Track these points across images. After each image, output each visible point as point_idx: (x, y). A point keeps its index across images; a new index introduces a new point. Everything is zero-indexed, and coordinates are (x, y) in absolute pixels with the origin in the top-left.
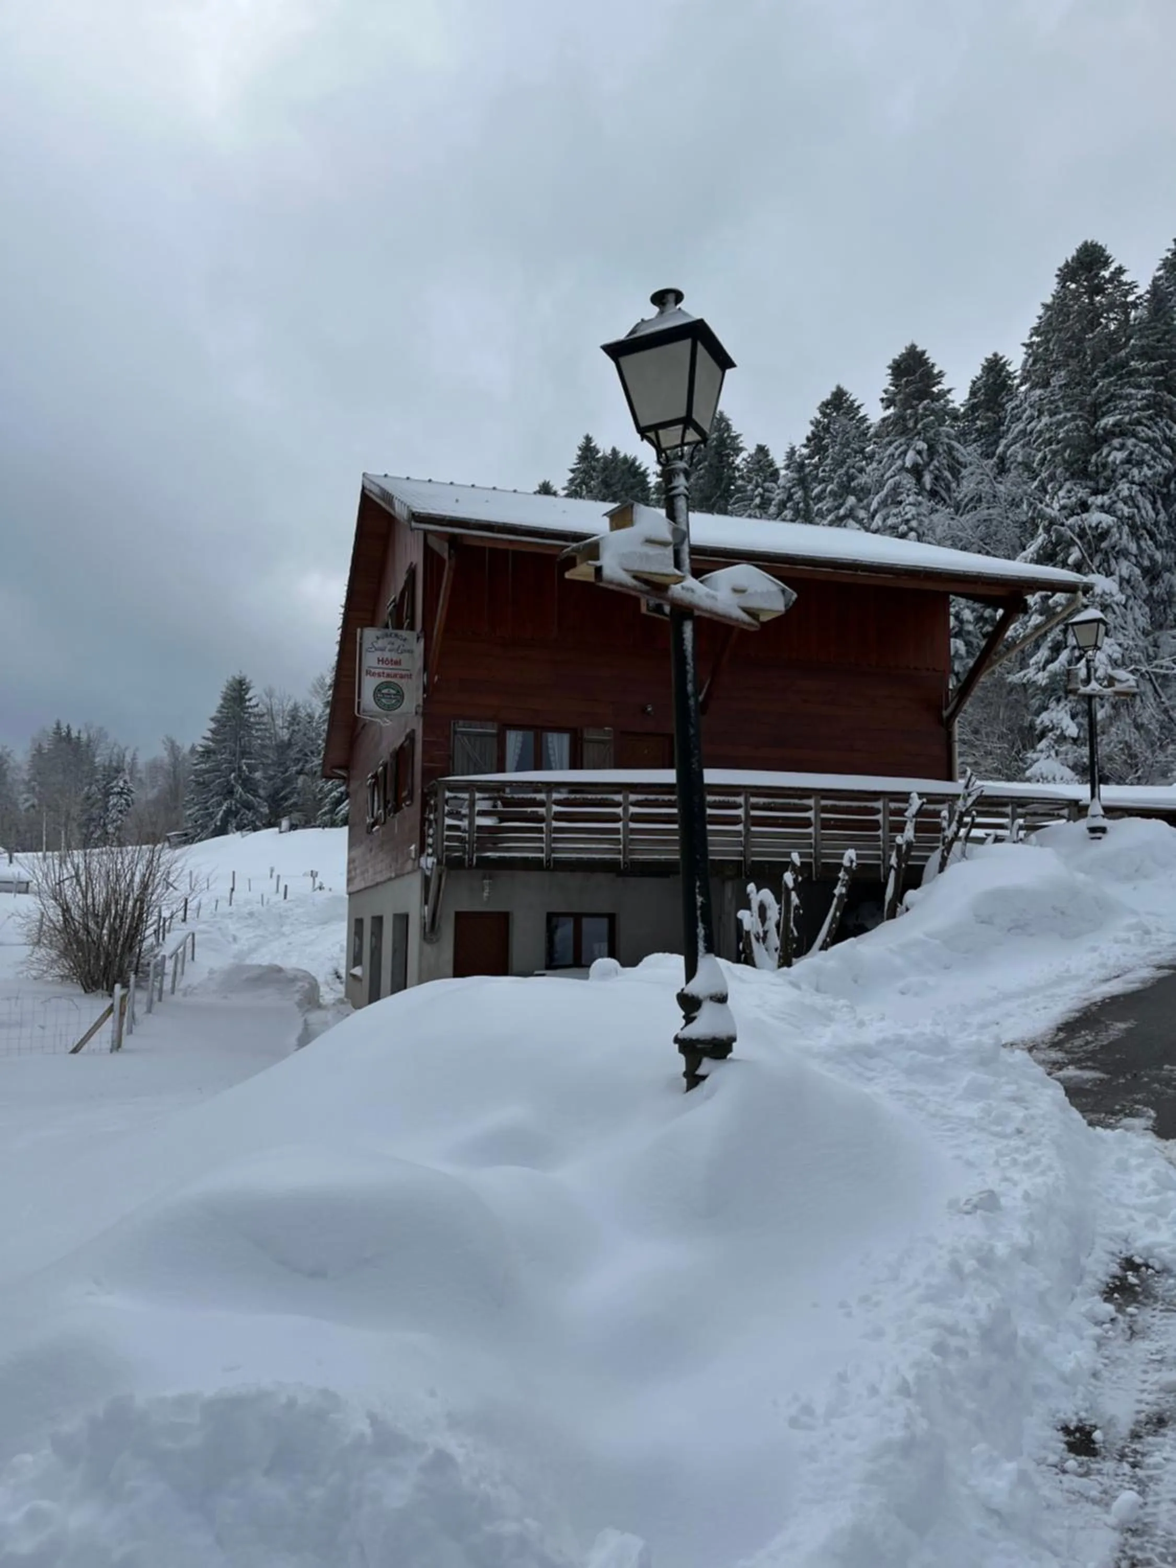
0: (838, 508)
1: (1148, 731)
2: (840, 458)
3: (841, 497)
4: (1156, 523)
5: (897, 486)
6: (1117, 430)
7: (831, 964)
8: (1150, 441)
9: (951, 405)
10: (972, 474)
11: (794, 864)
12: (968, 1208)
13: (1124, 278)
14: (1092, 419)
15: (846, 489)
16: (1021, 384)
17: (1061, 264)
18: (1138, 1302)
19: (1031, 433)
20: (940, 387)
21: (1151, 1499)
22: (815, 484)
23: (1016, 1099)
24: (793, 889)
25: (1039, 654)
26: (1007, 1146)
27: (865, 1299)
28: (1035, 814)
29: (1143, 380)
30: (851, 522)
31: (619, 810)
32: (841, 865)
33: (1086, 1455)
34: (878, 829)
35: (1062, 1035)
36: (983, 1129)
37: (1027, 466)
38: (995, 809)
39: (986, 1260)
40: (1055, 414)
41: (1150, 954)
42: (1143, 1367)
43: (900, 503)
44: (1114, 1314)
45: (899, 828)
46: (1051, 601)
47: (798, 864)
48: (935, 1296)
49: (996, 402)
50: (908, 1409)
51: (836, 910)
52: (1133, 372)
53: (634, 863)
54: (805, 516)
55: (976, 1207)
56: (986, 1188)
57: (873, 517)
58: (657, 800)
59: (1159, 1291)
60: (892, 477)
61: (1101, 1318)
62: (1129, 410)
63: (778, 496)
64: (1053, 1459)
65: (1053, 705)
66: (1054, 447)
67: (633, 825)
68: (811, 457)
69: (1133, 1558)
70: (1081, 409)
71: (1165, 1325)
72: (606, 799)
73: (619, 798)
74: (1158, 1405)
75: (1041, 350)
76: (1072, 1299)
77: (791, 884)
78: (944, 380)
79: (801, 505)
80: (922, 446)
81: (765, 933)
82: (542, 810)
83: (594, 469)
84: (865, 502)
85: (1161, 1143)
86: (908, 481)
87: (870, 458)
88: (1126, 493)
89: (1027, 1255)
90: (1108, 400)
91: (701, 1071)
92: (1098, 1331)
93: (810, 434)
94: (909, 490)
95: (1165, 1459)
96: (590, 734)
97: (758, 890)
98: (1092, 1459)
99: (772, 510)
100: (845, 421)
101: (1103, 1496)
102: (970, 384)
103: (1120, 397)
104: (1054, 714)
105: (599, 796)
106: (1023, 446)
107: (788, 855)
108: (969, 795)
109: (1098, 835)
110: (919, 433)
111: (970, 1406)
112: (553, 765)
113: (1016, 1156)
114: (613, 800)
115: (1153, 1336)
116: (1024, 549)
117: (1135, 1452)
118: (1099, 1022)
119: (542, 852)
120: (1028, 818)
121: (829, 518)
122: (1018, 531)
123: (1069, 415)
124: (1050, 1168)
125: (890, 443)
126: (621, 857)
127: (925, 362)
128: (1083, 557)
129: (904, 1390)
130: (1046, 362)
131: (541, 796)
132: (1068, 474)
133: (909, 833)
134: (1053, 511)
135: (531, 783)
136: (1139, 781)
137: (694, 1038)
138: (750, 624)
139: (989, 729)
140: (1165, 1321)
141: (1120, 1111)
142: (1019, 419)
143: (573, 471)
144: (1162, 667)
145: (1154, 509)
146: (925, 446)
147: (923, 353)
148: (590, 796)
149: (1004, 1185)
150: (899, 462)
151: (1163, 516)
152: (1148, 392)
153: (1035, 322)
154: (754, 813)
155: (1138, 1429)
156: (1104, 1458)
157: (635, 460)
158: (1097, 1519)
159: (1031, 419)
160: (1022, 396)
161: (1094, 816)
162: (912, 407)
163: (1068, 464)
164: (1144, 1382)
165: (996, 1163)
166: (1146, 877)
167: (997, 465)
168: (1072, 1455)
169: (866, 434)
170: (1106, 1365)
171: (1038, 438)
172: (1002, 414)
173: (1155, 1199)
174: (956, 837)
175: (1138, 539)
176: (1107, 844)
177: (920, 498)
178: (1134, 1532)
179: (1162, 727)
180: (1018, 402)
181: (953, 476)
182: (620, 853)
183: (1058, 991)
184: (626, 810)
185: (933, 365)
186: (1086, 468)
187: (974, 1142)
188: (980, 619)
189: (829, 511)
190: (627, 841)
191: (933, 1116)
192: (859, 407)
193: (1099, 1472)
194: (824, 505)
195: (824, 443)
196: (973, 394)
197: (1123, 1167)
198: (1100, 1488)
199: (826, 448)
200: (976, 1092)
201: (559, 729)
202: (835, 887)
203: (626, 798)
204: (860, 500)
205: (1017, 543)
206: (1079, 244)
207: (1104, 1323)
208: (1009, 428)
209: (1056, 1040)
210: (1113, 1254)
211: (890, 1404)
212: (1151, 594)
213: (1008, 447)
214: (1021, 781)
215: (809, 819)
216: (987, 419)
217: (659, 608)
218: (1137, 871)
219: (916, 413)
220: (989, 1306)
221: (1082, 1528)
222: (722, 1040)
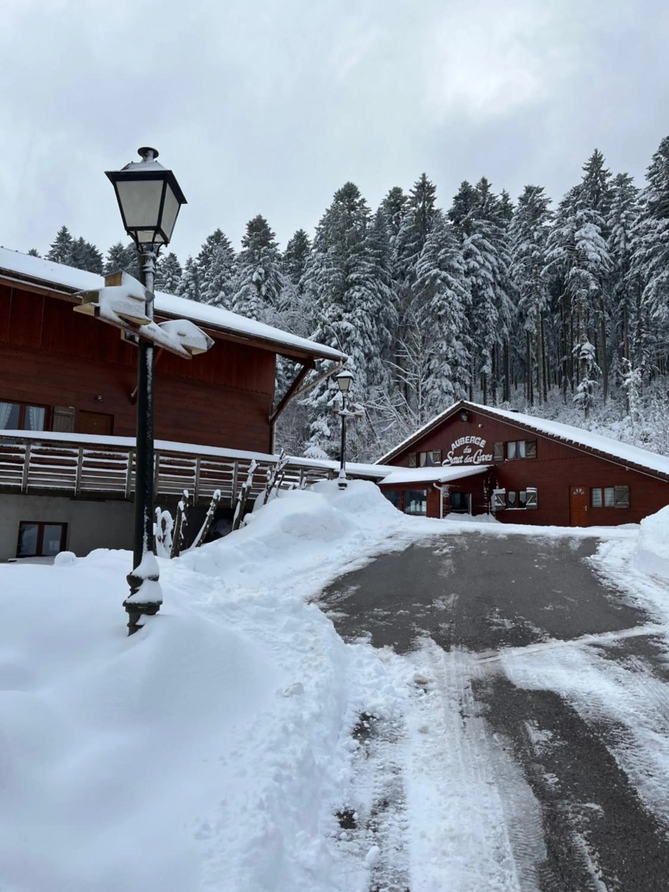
0: (215, 296)
1: (363, 436)
2: (217, 269)
3: (216, 291)
4: (372, 332)
5: (247, 290)
6: (357, 281)
7: (204, 555)
8: (372, 290)
9: (278, 252)
10: (286, 291)
11: (185, 497)
12: (286, 694)
13: (365, 205)
14: (346, 273)
15: (219, 287)
16: (313, 248)
17: (337, 191)
18: (370, 737)
19: (317, 275)
20: (273, 241)
21: (384, 849)
22: (202, 281)
23: (311, 631)
24: (184, 511)
25: (314, 391)
26: (306, 657)
27: (234, 754)
28: (312, 475)
29: (371, 258)
30: (221, 305)
31: (76, 459)
32: (212, 498)
33: (350, 828)
34: (231, 478)
35: (325, 594)
36: (293, 649)
37: (314, 292)
38: (293, 471)
39: (299, 723)
40: (329, 267)
41: (366, 550)
42: (375, 773)
43: (249, 300)
44: (359, 745)
45: (245, 479)
46: (322, 364)
47: (187, 497)
48: (274, 748)
49: (300, 256)
50: (264, 818)
51: (207, 524)
52: (366, 253)
53: (83, 492)
54: (195, 297)
55: (292, 693)
56: (296, 682)
57: (233, 305)
58: (101, 454)
59: (379, 730)
60: (245, 285)
61: (352, 748)
62: (364, 272)
63: (181, 284)
64: (334, 833)
65: (319, 418)
66: (328, 284)
67: (84, 469)
68: (201, 265)
69: (377, 884)
70: (341, 267)
71: (384, 748)
72: (68, 451)
73: (76, 451)
74: (384, 794)
75: (324, 233)
76: (338, 739)
77: (182, 508)
78: (275, 238)
79: (194, 292)
80: (262, 271)
81: (164, 536)
82: (23, 456)
83: (67, 248)
84: (229, 296)
85: (376, 650)
86: (253, 289)
87: (234, 272)
88: (359, 314)
89: (317, 717)
90: (354, 266)
91: (139, 623)
92: (351, 756)
93: (201, 253)
94: (254, 293)
95: (390, 825)
96: (59, 410)
97: (162, 511)
98: (354, 830)
99: (177, 291)
100: (221, 249)
101: (361, 851)
102: (288, 243)
103: (360, 265)
104: (319, 423)
105: (63, 449)
106: (313, 281)
107: (182, 491)
108: (282, 463)
109: (343, 487)
110: (260, 264)
111: (293, 809)
112: (32, 427)
113: (310, 662)
114: (72, 452)
115: (378, 755)
116: (310, 335)
117: (374, 823)
118: (343, 586)
119: (21, 482)
120: (309, 477)
121: (209, 301)
122: (307, 325)
123: (336, 269)
124: (327, 668)
125: (245, 266)
126: (75, 488)
127: (265, 226)
128: (338, 344)
129: (261, 806)
130: (326, 239)
131: (23, 447)
132: (333, 300)
133: (249, 482)
134: (325, 317)
135: (16, 437)
136: (357, 461)
137: (137, 602)
138: (186, 355)
139: (287, 428)
140: (383, 747)
141: (355, 634)
142: (311, 266)
143: (53, 246)
144: (370, 404)
145: (372, 324)
146: (264, 272)
147: (265, 221)
148: (57, 449)
149: (305, 679)
150: (249, 278)
151: (375, 329)
152: (372, 265)
153: (322, 218)
154: (161, 465)
155: (375, 809)
156: (359, 829)
157: (94, 247)
158: (359, 865)
159: (317, 267)
160: (313, 255)
161: (341, 478)
162: (258, 249)
163: (334, 294)
164: (376, 782)
165: (301, 667)
166: (364, 510)
167: (299, 288)
168: (343, 829)
169: (232, 259)
170: (357, 774)
171: (320, 278)
172: (303, 262)
173: (376, 681)
174: (273, 485)
175: (364, 338)
176: (347, 492)
177: (259, 299)
178: (377, 869)
179: (369, 435)
180: (311, 257)
181: (277, 290)
182: (74, 486)
183: (322, 569)
184: (80, 459)
185: (270, 229)
186: (342, 298)
187: (290, 656)
188: (286, 369)
189: (209, 298)
190: (80, 478)
191: (268, 642)
192: (229, 243)
193: (358, 837)
194: (208, 294)
195: (209, 259)
196: (289, 248)
197: (360, 665)
198: (358, 846)
199: (209, 262)
200: (290, 628)
201: (39, 405)
202: (207, 511)
203: (81, 451)
204: (227, 294)
205: (307, 332)
206: (345, 183)
207: (354, 751)
208: (306, 270)
209: (322, 596)
210: (356, 712)
211: (254, 816)
212: (368, 367)
213: (305, 280)
214: (301, 456)
215: (193, 471)
216: (295, 263)
217: (132, 338)
218: (360, 507)
219: (260, 253)
220: (302, 750)
221: (352, 871)
222: (154, 604)
